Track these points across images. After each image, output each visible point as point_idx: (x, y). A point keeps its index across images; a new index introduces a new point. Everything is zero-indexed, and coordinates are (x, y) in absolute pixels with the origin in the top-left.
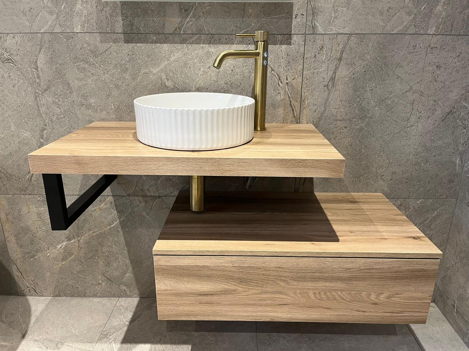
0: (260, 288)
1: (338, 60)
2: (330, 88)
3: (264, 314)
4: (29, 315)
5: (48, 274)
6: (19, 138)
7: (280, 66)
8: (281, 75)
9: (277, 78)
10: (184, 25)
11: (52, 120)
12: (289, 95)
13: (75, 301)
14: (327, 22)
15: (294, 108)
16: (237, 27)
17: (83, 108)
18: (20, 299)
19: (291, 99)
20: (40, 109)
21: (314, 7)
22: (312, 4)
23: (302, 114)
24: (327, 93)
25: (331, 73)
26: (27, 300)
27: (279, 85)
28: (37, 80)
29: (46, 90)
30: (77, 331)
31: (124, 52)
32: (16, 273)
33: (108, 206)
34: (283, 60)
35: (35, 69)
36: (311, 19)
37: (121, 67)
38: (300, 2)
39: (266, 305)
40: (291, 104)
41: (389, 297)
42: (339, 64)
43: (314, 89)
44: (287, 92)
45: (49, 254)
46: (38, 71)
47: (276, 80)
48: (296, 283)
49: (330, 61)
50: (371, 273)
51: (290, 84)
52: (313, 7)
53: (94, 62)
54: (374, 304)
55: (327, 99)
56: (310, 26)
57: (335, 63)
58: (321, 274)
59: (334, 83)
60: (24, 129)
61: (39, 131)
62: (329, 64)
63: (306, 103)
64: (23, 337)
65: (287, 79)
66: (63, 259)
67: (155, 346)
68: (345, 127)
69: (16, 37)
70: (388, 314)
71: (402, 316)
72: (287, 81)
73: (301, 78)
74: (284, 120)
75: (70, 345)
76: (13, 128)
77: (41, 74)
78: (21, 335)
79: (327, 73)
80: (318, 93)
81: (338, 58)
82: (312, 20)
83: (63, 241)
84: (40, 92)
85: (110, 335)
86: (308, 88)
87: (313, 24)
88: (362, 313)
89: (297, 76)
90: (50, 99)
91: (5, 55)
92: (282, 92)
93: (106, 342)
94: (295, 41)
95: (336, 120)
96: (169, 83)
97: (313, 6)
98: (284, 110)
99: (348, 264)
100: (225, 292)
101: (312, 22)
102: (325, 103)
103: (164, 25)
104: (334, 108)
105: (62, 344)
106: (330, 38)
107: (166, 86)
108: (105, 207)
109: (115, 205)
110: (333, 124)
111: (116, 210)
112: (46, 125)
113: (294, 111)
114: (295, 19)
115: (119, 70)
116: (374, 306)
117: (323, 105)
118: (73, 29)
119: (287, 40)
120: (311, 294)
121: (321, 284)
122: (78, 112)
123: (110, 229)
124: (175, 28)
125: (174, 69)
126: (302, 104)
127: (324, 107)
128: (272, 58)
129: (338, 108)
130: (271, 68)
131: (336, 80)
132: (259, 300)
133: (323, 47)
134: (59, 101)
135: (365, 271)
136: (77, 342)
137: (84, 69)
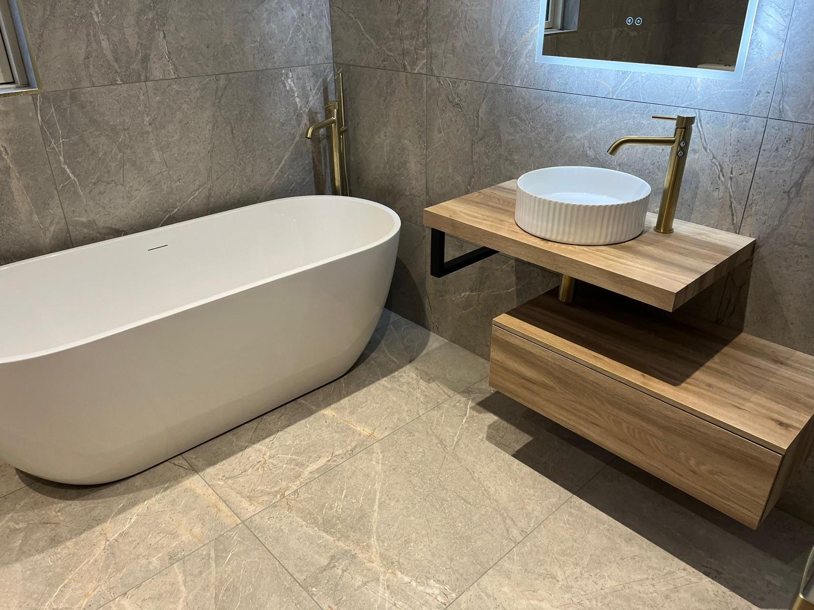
0: (576, 397)
1: (811, 161)
2: (792, 196)
3: (577, 426)
4: (424, 348)
5: (450, 318)
6: (452, 180)
7: (725, 154)
8: (725, 167)
9: (718, 169)
10: (618, 89)
11: (480, 169)
12: (731, 193)
13: (464, 352)
14: (801, 106)
15: (734, 212)
16: (678, 98)
17: (507, 163)
18: (425, 331)
19: (733, 200)
20: (474, 157)
21: (786, 85)
22: (783, 80)
23: (745, 223)
24: (785, 202)
25: (796, 176)
26: (429, 335)
27: (719, 178)
28: (476, 129)
29: (481, 140)
30: (450, 377)
31: (554, 112)
32: (427, 306)
33: (509, 269)
34: (731, 147)
35: (476, 117)
36: (779, 99)
37: (548, 126)
38: (767, 76)
39: (580, 418)
40: (731, 206)
41: (711, 472)
42: (811, 167)
43: (769, 193)
44: (729, 190)
45: (454, 299)
46: (478, 120)
47: (717, 170)
48: (610, 407)
49: (799, 159)
50: (692, 433)
51: (735, 179)
52: (784, 85)
53: (525, 119)
54: (693, 471)
55: (786, 211)
56: (776, 109)
57: (806, 164)
58: (637, 409)
59: (799, 190)
60: (458, 174)
61: (469, 178)
62: (796, 163)
63: (754, 209)
64: (410, 362)
65: (732, 172)
66: (464, 308)
67: (502, 421)
68: (807, 256)
69: (467, 84)
70: (709, 493)
71: (725, 504)
72: (731, 176)
73: (752, 174)
74: (718, 225)
75: (439, 385)
76: (450, 170)
77: (480, 124)
78: (409, 360)
79: (791, 176)
80: (773, 200)
81: (811, 157)
82: (780, 101)
83: (467, 291)
84: (476, 141)
85: (472, 394)
86: (759, 191)
87: (781, 107)
88: (677, 476)
89: (746, 171)
90: (483, 149)
91: (456, 100)
92: (722, 188)
93: (466, 397)
94: (752, 125)
95: (795, 244)
96: (591, 153)
97: (784, 83)
98: (721, 212)
99: (669, 412)
100: (544, 386)
101: (780, 104)
102: (781, 216)
103: (597, 87)
104: (793, 226)
105: (434, 381)
106: (803, 129)
107: (586, 155)
108: (507, 269)
109: (516, 271)
110: (788, 248)
111: (516, 276)
112: (474, 174)
113: (735, 216)
114: (757, 96)
115: (545, 130)
116: (693, 474)
117: (778, 219)
118: (514, 82)
119: (740, 122)
120: (624, 425)
121: (636, 421)
122: (502, 167)
123: (506, 294)
124: (608, 92)
125: (598, 137)
126: (746, 209)
127: (779, 221)
128: (716, 142)
129: (800, 228)
130: (713, 155)
131: (802, 188)
132: (574, 409)
133: (790, 139)
134: (489, 152)
135: (686, 427)
136: (445, 385)
137: (515, 123)
